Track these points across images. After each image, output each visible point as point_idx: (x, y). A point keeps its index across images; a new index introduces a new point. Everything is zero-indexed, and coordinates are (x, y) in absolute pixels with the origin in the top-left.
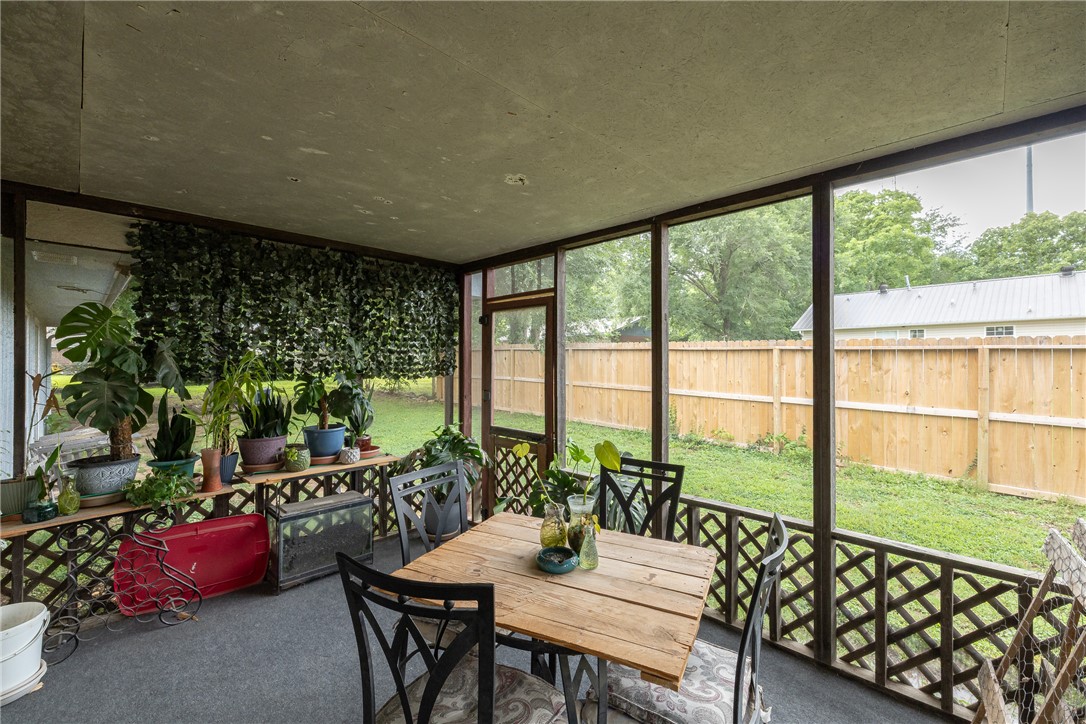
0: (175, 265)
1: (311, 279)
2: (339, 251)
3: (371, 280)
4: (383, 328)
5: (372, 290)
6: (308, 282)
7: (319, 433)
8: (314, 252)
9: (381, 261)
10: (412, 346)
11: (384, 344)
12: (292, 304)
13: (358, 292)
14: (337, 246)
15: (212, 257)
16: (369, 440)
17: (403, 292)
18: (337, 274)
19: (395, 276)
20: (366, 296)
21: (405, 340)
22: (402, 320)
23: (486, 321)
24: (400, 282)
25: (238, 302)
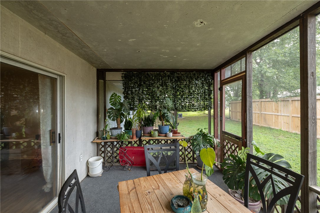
0: (130, 82)
1: (161, 81)
2: (169, 72)
3: (179, 79)
4: (183, 95)
5: (180, 83)
6: (160, 82)
7: (162, 127)
8: (162, 73)
9: (182, 73)
10: (194, 100)
11: (184, 100)
12: (156, 89)
13: (175, 84)
14: (168, 70)
15: (137, 79)
16: (177, 130)
17: (190, 82)
18: (168, 79)
19: (187, 77)
20: (178, 85)
21: (191, 98)
22: (189, 92)
23: (221, 89)
24: (189, 79)
25: (143, 90)
